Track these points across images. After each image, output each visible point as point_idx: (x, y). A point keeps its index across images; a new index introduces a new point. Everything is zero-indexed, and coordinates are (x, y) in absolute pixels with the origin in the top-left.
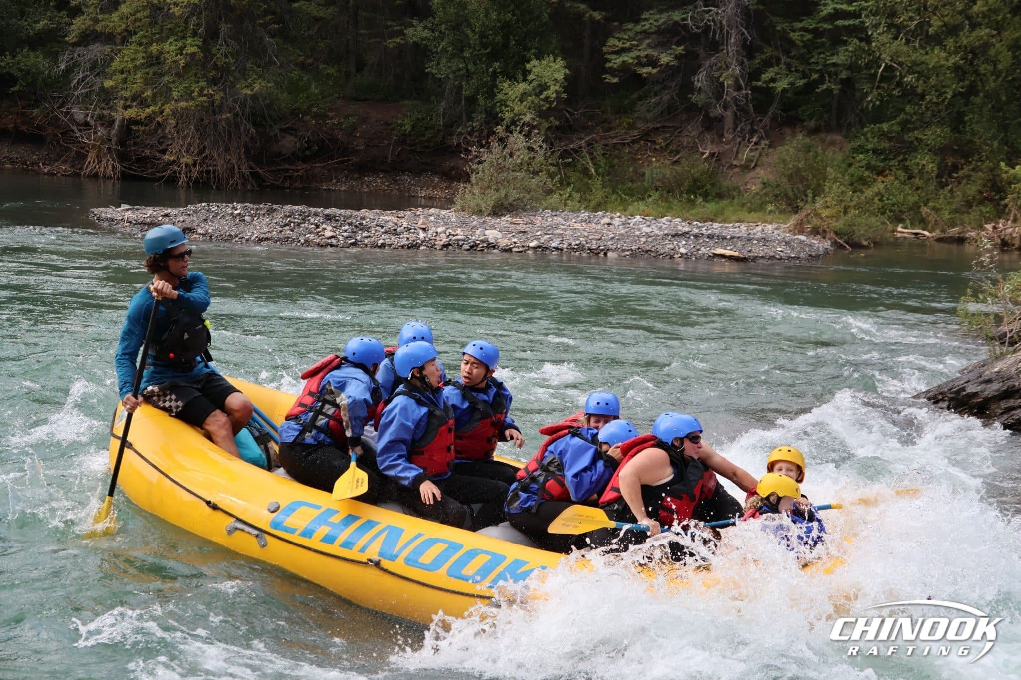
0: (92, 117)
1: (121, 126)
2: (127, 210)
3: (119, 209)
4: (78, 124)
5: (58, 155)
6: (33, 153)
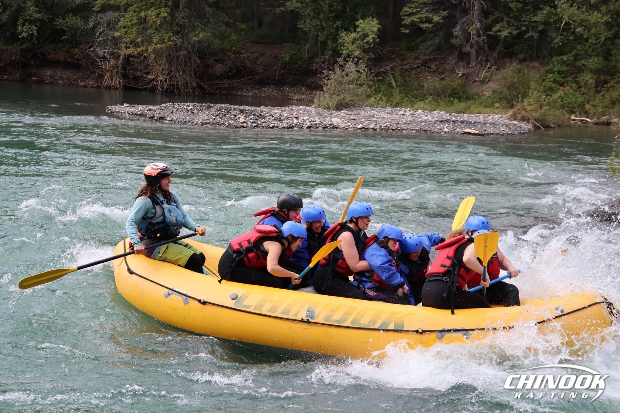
0: (108, 53)
1: (124, 59)
2: (128, 107)
3: (123, 106)
4: (100, 58)
5: (89, 76)
6: (75, 75)
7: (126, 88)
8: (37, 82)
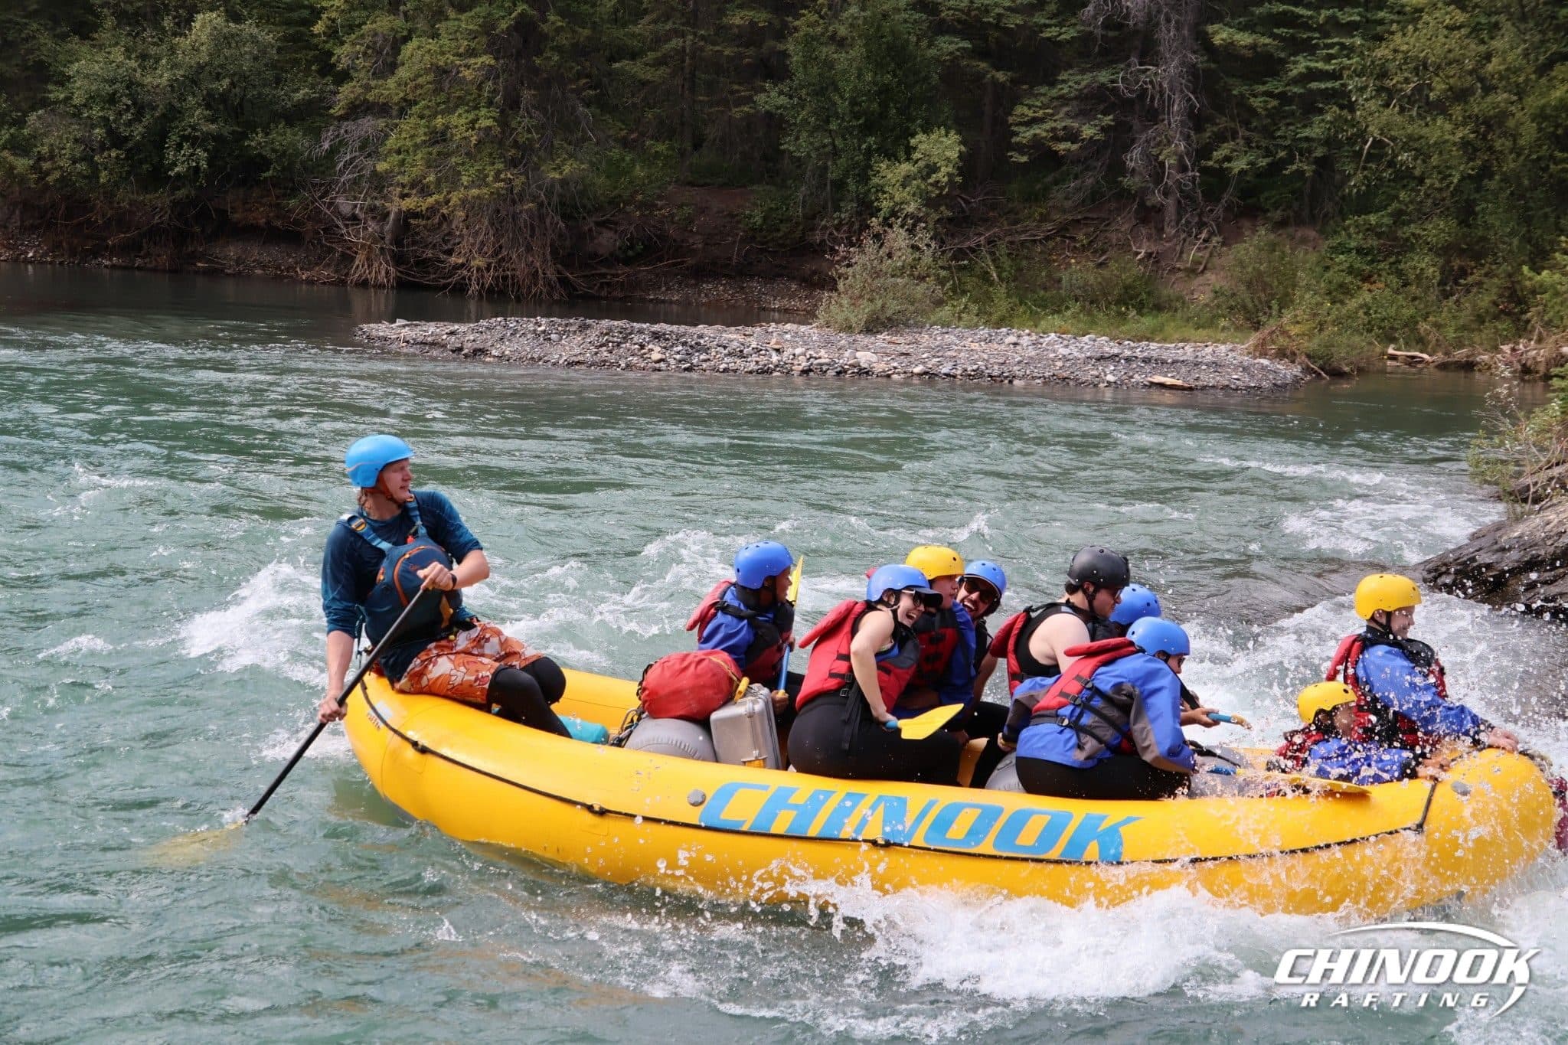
0: (361, 209)
1: (397, 220)
2: (404, 326)
3: (393, 325)
4: (344, 218)
5: (320, 257)
6: (289, 255)
7: (402, 285)
8: (206, 272)
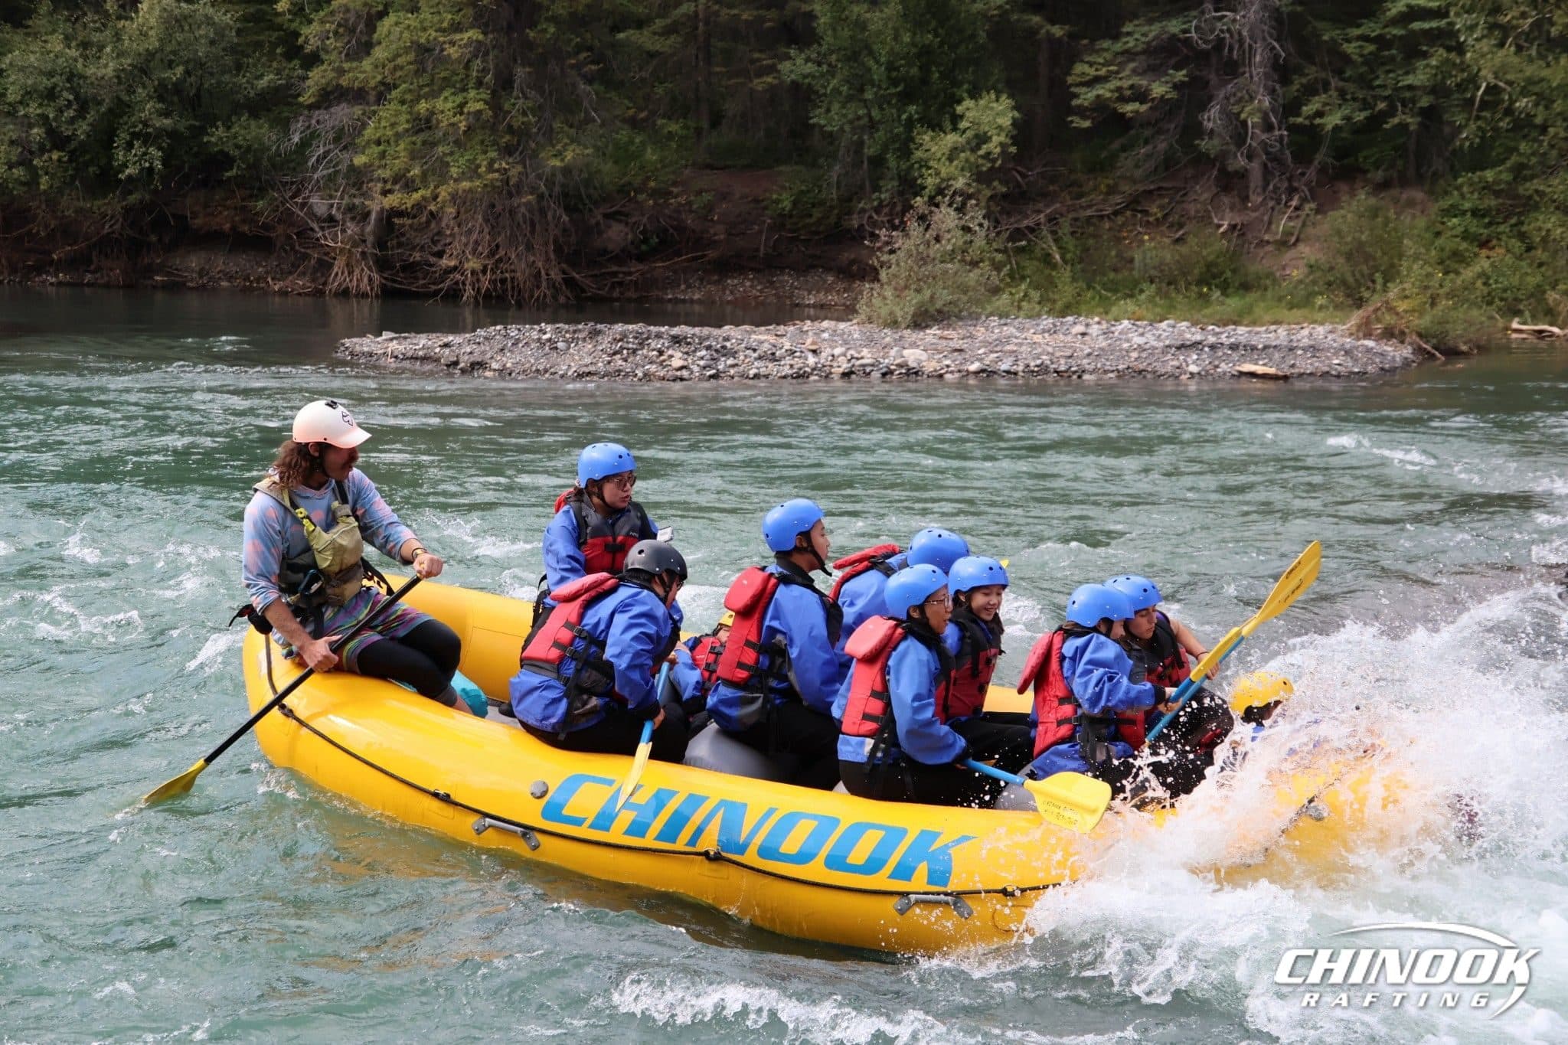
0: (339, 209)
1: (379, 220)
2: (392, 340)
3: (379, 339)
4: (319, 220)
5: (293, 265)
6: (258, 264)
7: (388, 294)
8: (165, 287)
